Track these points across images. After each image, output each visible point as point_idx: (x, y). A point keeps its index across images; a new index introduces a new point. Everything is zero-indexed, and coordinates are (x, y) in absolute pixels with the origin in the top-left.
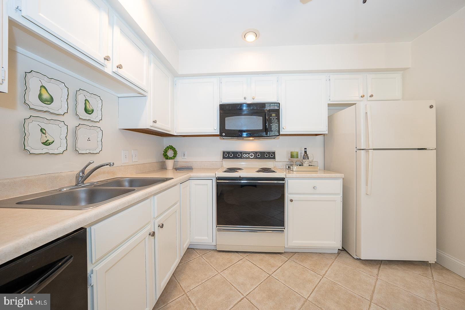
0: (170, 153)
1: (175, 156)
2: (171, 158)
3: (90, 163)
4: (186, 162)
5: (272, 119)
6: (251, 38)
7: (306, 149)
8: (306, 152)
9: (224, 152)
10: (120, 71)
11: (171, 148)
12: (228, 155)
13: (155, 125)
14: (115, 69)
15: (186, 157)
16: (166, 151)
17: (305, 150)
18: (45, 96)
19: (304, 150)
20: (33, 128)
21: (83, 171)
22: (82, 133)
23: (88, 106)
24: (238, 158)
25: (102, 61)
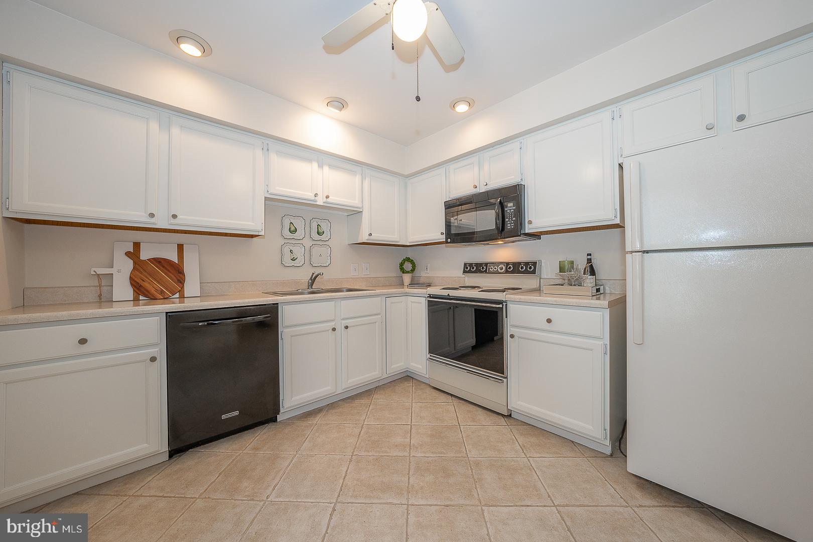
0: (408, 266)
1: (413, 270)
2: (408, 272)
3: (313, 274)
4: (429, 277)
5: (509, 211)
6: (462, 108)
7: (590, 255)
8: (589, 261)
9: (465, 264)
10: (329, 200)
11: (408, 259)
12: (470, 268)
13: (371, 237)
14: (325, 199)
15: (428, 271)
16: (402, 265)
17: (589, 257)
18: (293, 229)
19: (585, 258)
20: (286, 250)
21: (311, 279)
22: (316, 250)
23: (319, 229)
24: (482, 272)
25: (313, 198)
